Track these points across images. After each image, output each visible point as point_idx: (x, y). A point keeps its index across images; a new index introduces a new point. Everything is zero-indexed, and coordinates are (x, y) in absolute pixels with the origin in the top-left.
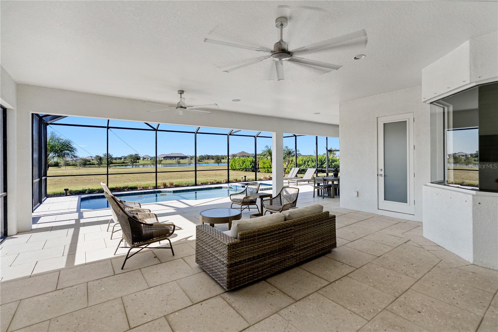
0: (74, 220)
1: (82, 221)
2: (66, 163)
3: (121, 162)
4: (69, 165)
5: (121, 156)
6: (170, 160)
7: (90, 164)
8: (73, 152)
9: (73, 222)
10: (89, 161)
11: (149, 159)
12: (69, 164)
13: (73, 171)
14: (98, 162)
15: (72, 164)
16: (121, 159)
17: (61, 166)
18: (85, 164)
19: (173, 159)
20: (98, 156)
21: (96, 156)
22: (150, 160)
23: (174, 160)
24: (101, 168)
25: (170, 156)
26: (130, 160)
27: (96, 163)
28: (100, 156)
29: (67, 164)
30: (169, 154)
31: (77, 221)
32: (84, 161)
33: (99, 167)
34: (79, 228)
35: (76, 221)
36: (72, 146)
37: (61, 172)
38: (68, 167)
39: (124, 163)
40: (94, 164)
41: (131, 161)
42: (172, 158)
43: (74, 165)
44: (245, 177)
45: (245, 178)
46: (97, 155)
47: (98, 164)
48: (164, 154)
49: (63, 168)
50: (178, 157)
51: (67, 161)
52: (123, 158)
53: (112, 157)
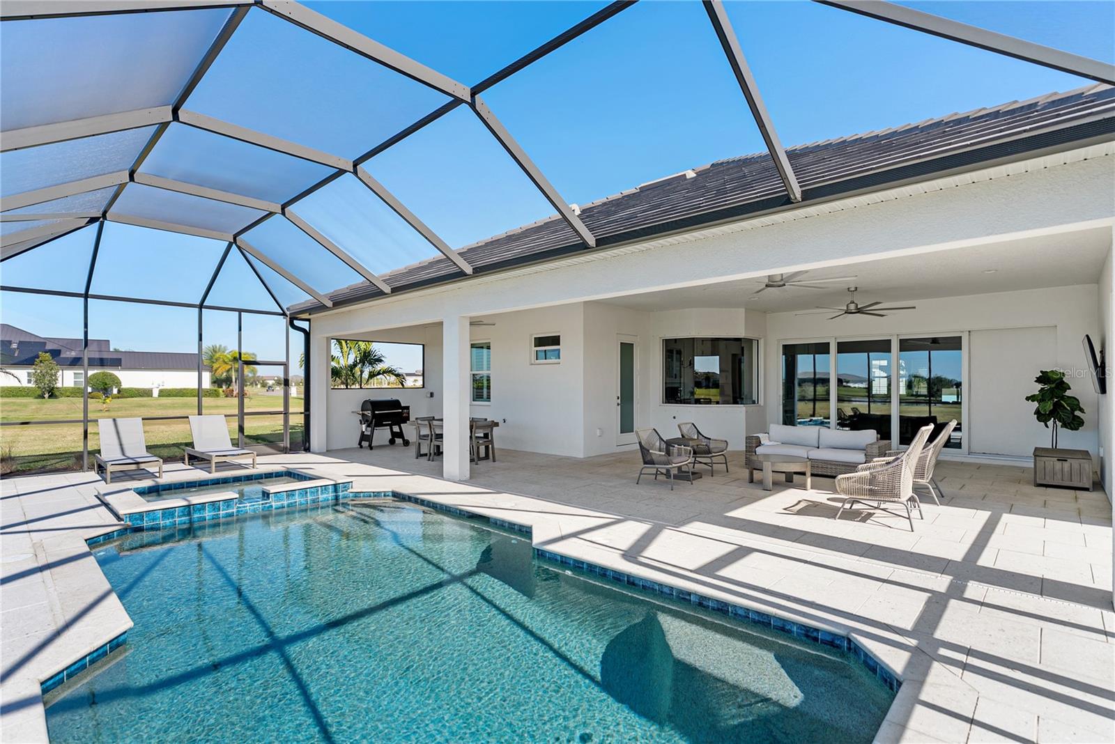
0: (967, 595)
1: (941, 583)
9: (974, 589)
31: (956, 591)
34: (964, 559)
35: (963, 592)
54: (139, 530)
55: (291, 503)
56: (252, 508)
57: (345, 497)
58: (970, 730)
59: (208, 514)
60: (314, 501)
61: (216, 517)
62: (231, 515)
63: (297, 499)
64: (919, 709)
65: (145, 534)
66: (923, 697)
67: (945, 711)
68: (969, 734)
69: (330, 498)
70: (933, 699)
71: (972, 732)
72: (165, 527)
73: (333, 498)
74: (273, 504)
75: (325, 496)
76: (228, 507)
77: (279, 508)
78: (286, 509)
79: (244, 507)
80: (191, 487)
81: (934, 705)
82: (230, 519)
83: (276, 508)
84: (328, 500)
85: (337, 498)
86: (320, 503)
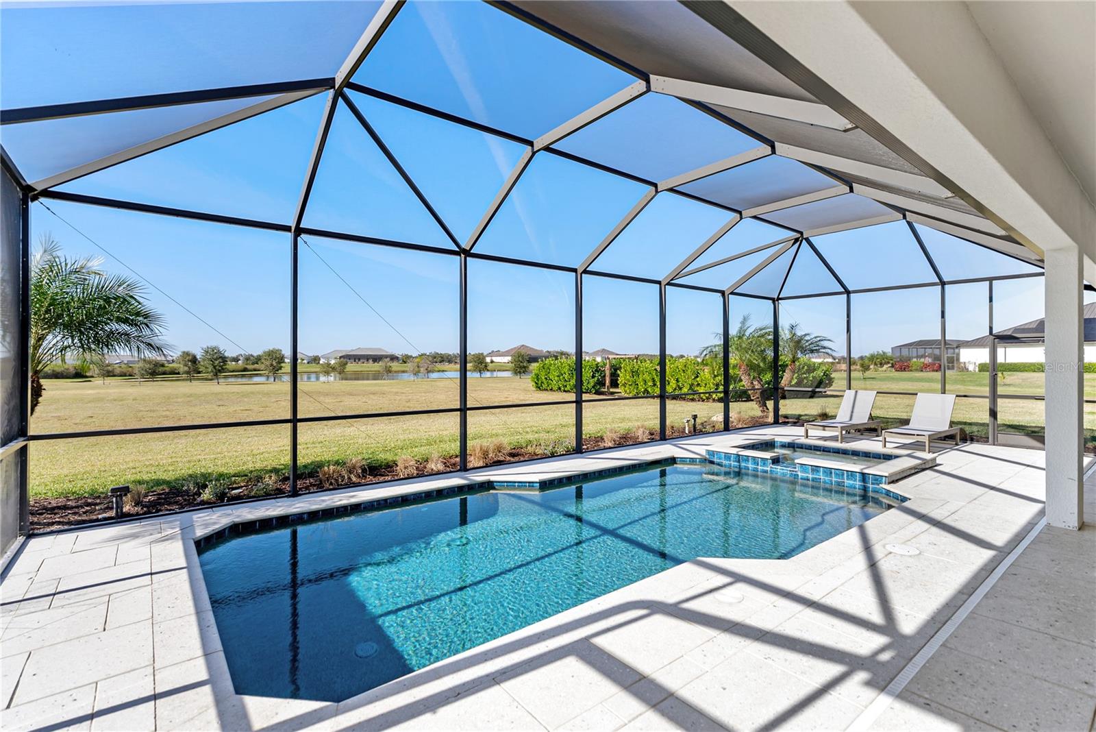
2: (106, 369)
3: (240, 369)
4: (112, 374)
5: (237, 354)
6: (354, 364)
7: (164, 373)
8: (146, 332)
10: (163, 366)
11: (305, 361)
12: (112, 371)
13: (123, 390)
14: (186, 369)
15: (118, 372)
16: (238, 361)
17: (92, 377)
18: (154, 372)
19: (361, 361)
20: (186, 354)
21: (184, 352)
22: (308, 363)
23: (363, 363)
24: (195, 383)
25: (354, 355)
26: (268, 363)
27: (181, 370)
28: (193, 352)
29: (108, 372)
30: (353, 350)
32: (152, 366)
33: (191, 380)
36: (140, 303)
37: (91, 394)
38: (109, 380)
39: (245, 370)
40: (178, 373)
41: (272, 365)
42: (359, 360)
43: (126, 376)
44: (695, 417)
45: (695, 421)
46: (186, 350)
47: (188, 373)
48: (341, 351)
49: (98, 382)
50: (386, 357)
51: (108, 366)
52: (241, 358)
53: (223, 354)
54: (712, 462)
55: (816, 478)
56: (781, 471)
57: (875, 491)
58: (154, 688)
59: (751, 465)
60: (839, 484)
61: (756, 470)
62: (766, 472)
63: (821, 476)
64: (204, 676)
65: (714, 466)
66: (207, 689)
67: (182, 690)
68: (154, 684)
69: (857, 486)
70: (197, 694)
71: (152, 686)
72: (725, 466)
73: (861, 487)
74: (799, 474)
75: (851, 482)
76: (764, 464)
77: (805, 479)
78: (810, 483)
79: (776, 468)
80: (817, 450)
81: (194, 688)
82: (765, 474)
83: (801, 479)
84: (855, 488)
85: (865, 489)
86: (845, 488)
